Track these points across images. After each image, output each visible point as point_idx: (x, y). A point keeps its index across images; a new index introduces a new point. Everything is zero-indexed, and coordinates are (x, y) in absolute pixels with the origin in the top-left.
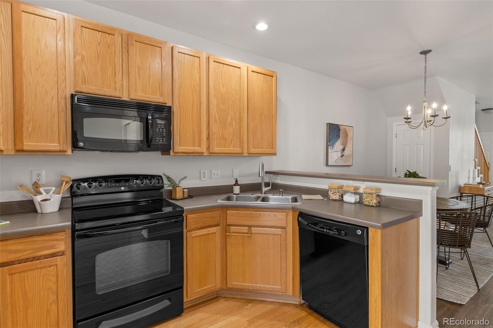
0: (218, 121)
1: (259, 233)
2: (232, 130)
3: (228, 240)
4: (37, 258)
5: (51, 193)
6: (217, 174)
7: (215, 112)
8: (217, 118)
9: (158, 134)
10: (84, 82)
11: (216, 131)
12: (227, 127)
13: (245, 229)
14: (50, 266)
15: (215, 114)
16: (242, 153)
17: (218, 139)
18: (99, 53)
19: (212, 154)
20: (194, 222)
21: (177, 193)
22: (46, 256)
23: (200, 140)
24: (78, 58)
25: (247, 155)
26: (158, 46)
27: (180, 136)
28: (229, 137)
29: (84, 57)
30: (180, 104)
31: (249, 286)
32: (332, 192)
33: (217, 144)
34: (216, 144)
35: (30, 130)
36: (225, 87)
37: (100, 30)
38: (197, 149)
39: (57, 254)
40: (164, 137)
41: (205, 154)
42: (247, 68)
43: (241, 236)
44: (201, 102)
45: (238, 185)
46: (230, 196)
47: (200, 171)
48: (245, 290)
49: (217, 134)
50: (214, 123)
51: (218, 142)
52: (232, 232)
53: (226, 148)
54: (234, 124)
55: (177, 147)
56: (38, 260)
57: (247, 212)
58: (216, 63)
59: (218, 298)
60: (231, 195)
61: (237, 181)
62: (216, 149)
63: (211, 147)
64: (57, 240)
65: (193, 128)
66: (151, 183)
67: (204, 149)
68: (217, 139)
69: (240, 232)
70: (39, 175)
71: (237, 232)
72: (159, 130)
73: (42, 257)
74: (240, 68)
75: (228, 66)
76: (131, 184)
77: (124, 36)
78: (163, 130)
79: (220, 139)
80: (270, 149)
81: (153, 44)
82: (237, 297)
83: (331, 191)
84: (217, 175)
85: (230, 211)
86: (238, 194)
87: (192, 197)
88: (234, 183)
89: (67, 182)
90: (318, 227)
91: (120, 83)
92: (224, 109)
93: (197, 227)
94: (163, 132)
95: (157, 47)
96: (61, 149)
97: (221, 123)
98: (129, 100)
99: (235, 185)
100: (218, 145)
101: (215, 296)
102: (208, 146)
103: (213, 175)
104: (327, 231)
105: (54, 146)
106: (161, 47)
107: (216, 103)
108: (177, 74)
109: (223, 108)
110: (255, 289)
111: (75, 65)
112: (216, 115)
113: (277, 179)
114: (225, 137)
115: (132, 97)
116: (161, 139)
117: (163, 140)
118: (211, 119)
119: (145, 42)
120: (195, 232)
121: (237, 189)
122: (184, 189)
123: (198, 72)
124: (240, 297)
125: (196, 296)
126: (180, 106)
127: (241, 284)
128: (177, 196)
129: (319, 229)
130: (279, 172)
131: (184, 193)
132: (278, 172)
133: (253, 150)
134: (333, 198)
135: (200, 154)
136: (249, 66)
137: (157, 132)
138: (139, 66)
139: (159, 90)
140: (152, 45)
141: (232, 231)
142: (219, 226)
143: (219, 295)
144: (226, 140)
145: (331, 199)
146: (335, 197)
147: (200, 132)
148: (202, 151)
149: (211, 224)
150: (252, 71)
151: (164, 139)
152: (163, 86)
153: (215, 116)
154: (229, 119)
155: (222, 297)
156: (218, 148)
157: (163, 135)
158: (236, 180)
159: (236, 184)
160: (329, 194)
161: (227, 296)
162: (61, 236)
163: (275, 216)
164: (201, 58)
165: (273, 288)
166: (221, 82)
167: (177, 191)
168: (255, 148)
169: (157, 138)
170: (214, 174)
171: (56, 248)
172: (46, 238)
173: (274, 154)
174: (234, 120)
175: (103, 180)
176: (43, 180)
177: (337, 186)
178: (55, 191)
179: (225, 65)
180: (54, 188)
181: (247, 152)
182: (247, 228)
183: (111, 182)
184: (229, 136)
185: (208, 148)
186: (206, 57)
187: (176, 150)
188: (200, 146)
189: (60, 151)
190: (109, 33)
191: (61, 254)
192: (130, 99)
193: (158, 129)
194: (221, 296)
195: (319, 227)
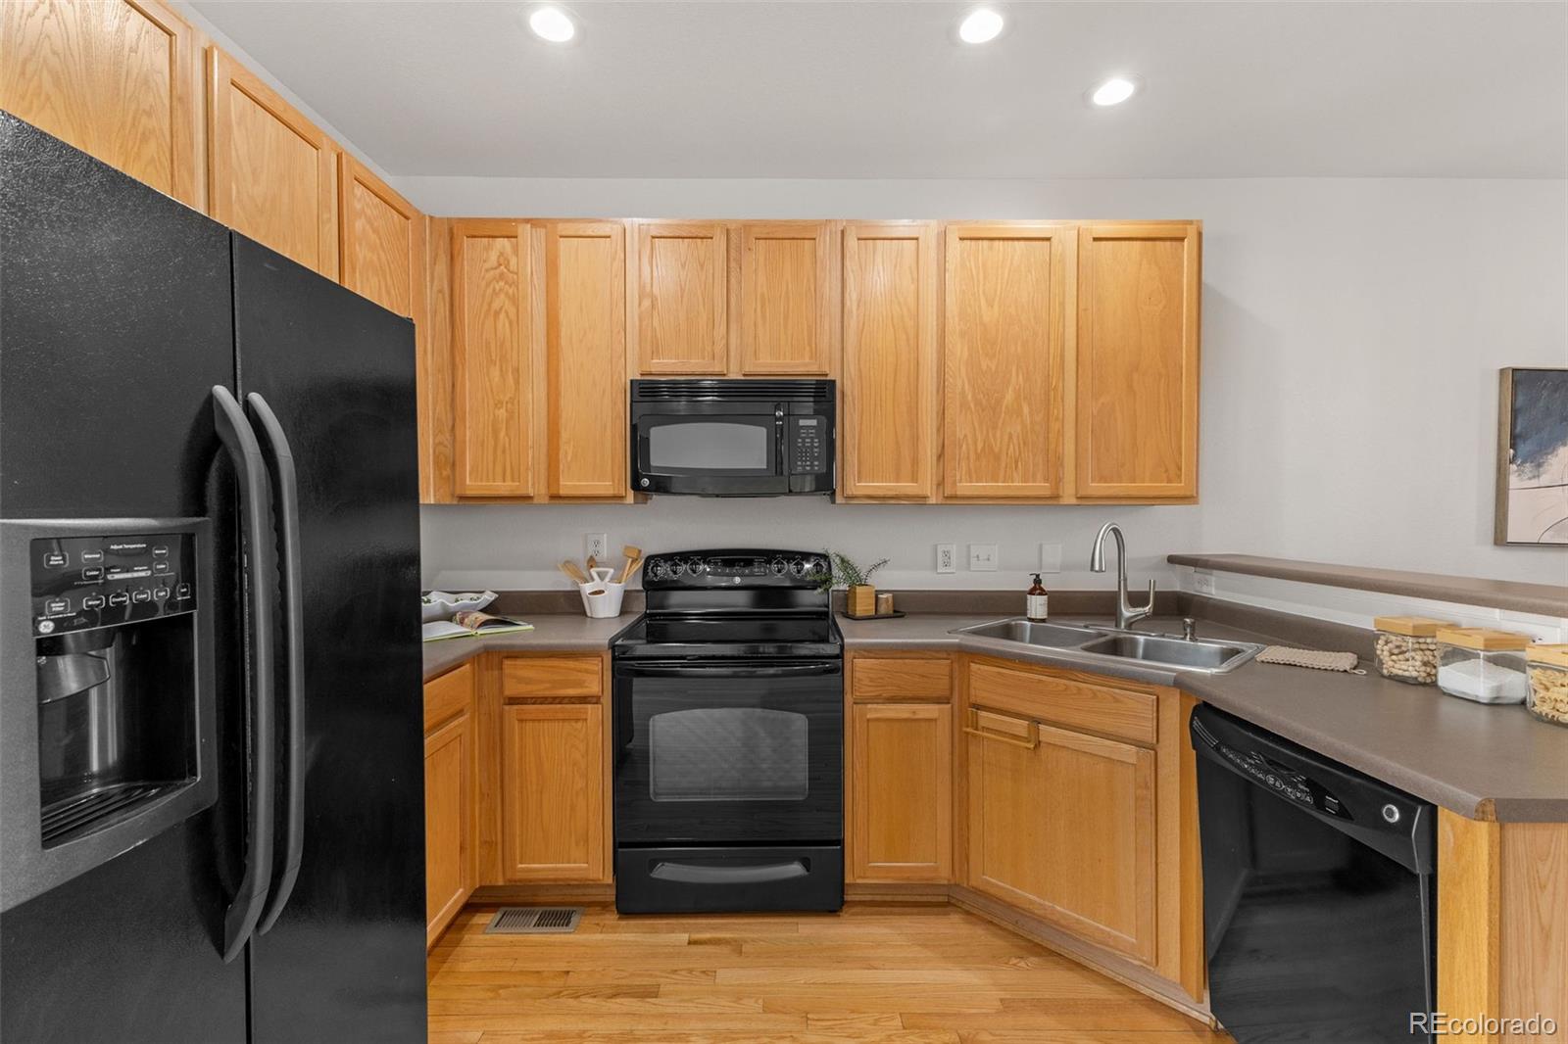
0: (972, 406)
1: (1064, 747)
2: (1019, 428)
3: (972, 749)
4: (557, 701)
5: (607, 579)
6: (986, 557)
7: (963, 381)
8: (970, 397)
9: (801, 452)
10: (655, 352)
11: (965, 436)
12: (1001, 421)
13: (1021, 727)
14: (577, 720)
15: (963, 388)
16: (1056, 497)
17: (972, 456)
18: (683, 283)
19: (955, 502)
20: (871, 680)
21: (858, 601)
22: (573, 700)
23: (915, 462)
24: (647, 303)
25: (1074, 501)
26: (807, 237)
27: (859, 453)
28: (1008, 449)
29: (657, 299)
30: (860, 371)
31: (1031, 902)
32: (1390, 645)
33: (970, 469)
34: (964, 473)
35: (569, 459)
36: (996, 307)
37: (685, 235)
38: (907, 487)
39: (589, 699)
40: (817, 459)
41: (933, 501)
42: (1076, 232)
43: (1010, 744)
44: (921, 361)
45: (1040, 594)
46: (1013, 623)
47: (936, 546)
48: (1024, 909)
49: (967, 444)
50: (961, 411)
51: (972, 466)
52: (983, 727)
53: (997, 482)
54: (1026, 410)
55: (852, 483)
56: (560, 703)
57: (1026, 675)
58: (969, 242)
59: (948, 909)
60: (1013, 621)
61: (1038, 581)
62: (965, 487)
63: (948, 481)
64: (587, 671)
65: (896, 432)
66: (799, 572)
67: (926, 486)
68: (968, 458)
69: (1006, 733)
70: (597, 543)
71: (1000, 732)
72: (804, 442)
73: (566, 700)
74: (1048, 239)
75: (1006, 242)
76: (756, 570)
77: (733, 236)
78: (812, 442)
79: (978, 457)
80: (1169, 481)
81: (796, 236)
82: (1003, 924)
83: (1387, 643)
84: (988, 559)
85: (978, 666)
86: (1043, 621)
87: (902, 616)
88: (1029, 585)
89: (634, 561)
90: (1247, 763)
91: (724, 341)
92: (993, 369)
93: (880, 695)
94: (812, 447)
95: (804, 239)
96: (616, 492)
97: (983, 410)
98: (743, 378)
99: (1032, 592)
100: (970, 477)
101: (941, 899)
102: (941, 479)
103: (973, 561)
104: (1277, 784)
105: (604, 486)
106: (814, 236)
107: (966, 354)
108: (854, 296)
109: (988, 366)
110: (1049, 916)
111: (640, 320)
112: (967, 391)
113: (1207, 583)
114: (996, 450)
115: (748, 369)
116: (808, 463)
117: (812, 465)
118: (949, 401)
119: (778, 236)
120: (875, 706)
121: (1037, 606)
122: (878, 592)
123: (913, 279)
124: (1010, 927)
125: (877, 878)
126: (861, 377)
127: (1008, 886)
128: (858, 608)
129: (1253, 771)
130: (1212, 559)
131: (880, 602)
132: (1208, 561)
133: (1095, 487)
134: (1395, 671)
135: (918, 502)
136: (1083, 223)
137: (799, 447)
138: (763, 295)
139: (810, 345)
140: (793, 239)
141: (982, 723)
142: (948, 703)
143: (953, 901)
144: (997, 458)
145: (1385, 672)
146: (1405, 668)
147: (915, 439)
148: (919, 492)
149: (922, 694)
150: (1095, 239)
151: (816, 463)
152: (819, 331)
153: (963, 392)
154: (1009, 396)
155: (959, 910)
156: (971, 482)
157: (813, 452)
158: (1034, 577)
159: (1037, 588)
160: (1378, 652)
161: (975, 912)
162: (594, 665)
163: (1117, 701)
164: (920, 240)
165: (1109, 933)
166: (984, 293)
167: (858, 596)
168: (1103, 479)
169: (799, 463)
170: (978, 557)
171: (587, 687)
172: (571, 664)
173: (1188, 499)
174: (1025, 398)
175: (700, 560)
176: (604, 553)
177: (1411, 624)
178: (613, 575)
179: (996, 243)
180: (612, 571)
181: (1073, 492)
182: (1026, 723)
183: (716, 563)
184: (1009, 445)
185: (941, 484)
186: (938, 234)
187: (849, 492)
188: (914, 479)
189: (614, 497)
190: (702, 235)
191: (594, 700)
192: (744, 375)
193: (800, 440)
194: (960, 904)
195: (1251, 764)
